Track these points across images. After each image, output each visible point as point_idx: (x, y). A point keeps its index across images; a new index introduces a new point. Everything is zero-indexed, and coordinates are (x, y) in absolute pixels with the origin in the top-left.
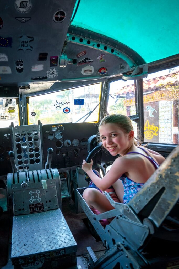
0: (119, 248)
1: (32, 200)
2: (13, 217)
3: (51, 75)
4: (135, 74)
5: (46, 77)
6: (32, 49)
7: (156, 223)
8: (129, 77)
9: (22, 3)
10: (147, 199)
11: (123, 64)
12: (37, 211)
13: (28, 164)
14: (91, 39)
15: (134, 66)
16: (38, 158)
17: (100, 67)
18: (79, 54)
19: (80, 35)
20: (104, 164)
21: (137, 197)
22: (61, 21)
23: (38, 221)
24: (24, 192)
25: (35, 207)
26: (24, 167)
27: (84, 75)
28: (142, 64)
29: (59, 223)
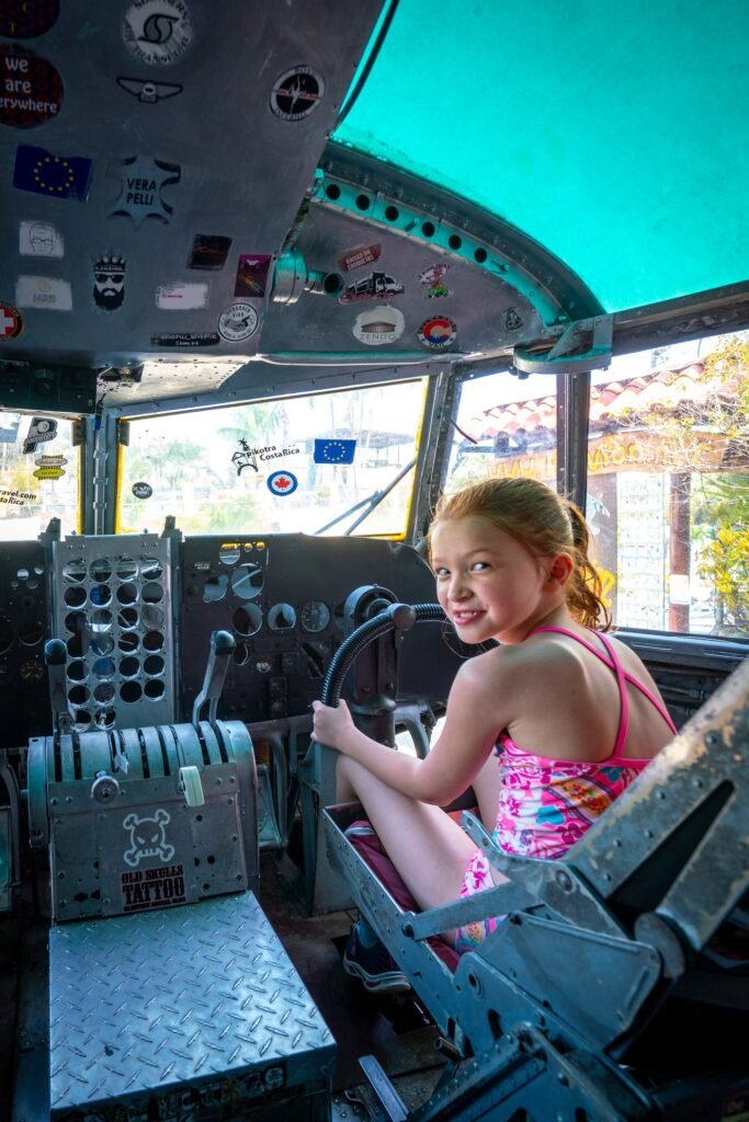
0: (525, 1045)
1: (135, 853)
2: (51, 931)
3: (236, 330)
4: (563, 351)
5: (214, 337)
6: (168, 216)
7: (690, 931)
8: (542, 363)
9: (152, 21)
10: (651, 835)
11: (516, 310)
12: (154, 904)
13: (113, 699)
14: (402, 200)
15: (557, 322)
16: (158, 675)
17: (430, 315)
18: (351, 255)
19: (361, 181)
20: (425, 708)
21: (606, 828)
22: (300, 115)
23: (161, 948)
24: (102, 818)
25: (146, 886)
26: (93, 714)
27: (365, 341)
28: (591, 315)
29: (252, 955)
